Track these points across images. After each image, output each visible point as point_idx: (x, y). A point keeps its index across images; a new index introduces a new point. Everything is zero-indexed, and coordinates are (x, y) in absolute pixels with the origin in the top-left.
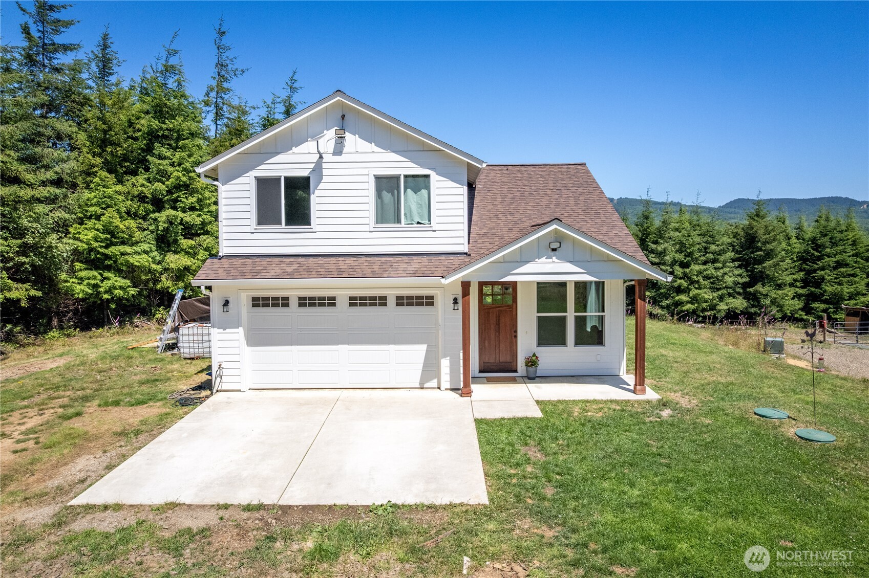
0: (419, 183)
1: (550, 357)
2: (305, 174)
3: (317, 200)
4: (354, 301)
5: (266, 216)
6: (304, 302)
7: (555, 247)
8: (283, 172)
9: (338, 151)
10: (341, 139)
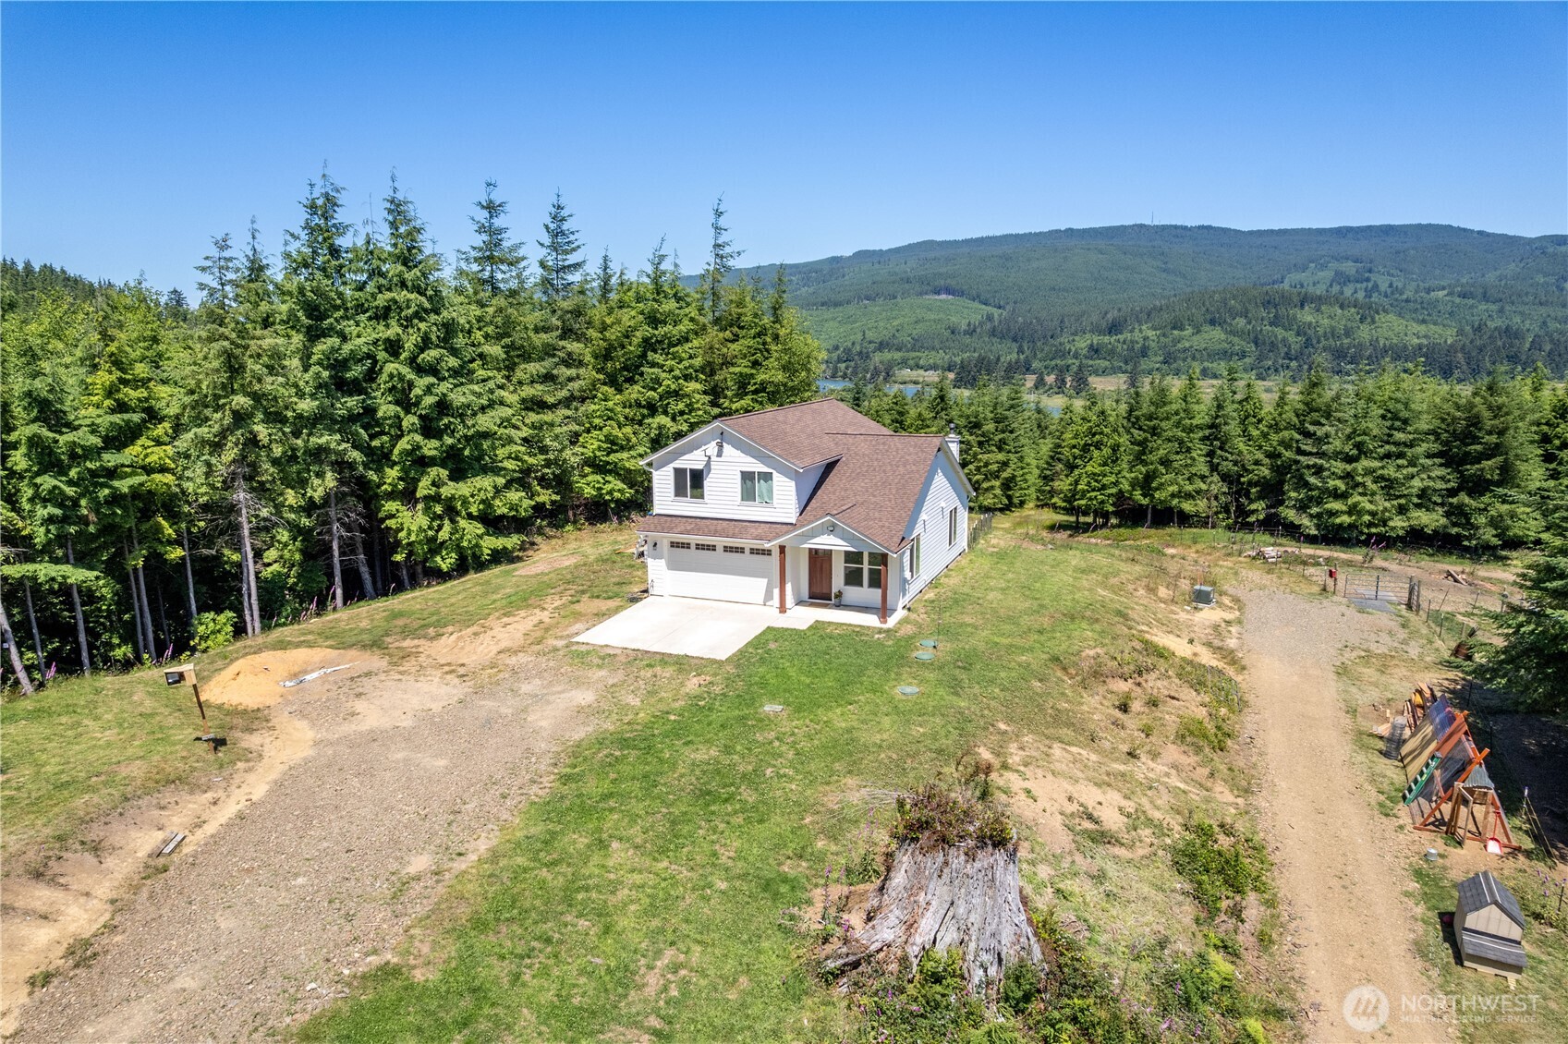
0: (767, 477)
1: (852, 593)
2: (701, 467)
3: (708, 483)
4: (726, 549)
5: (679, 491)
6: (698, 547)
7: (832, 529)
8: (689, 466)
9: (719, 455)
10: (720, 446)
